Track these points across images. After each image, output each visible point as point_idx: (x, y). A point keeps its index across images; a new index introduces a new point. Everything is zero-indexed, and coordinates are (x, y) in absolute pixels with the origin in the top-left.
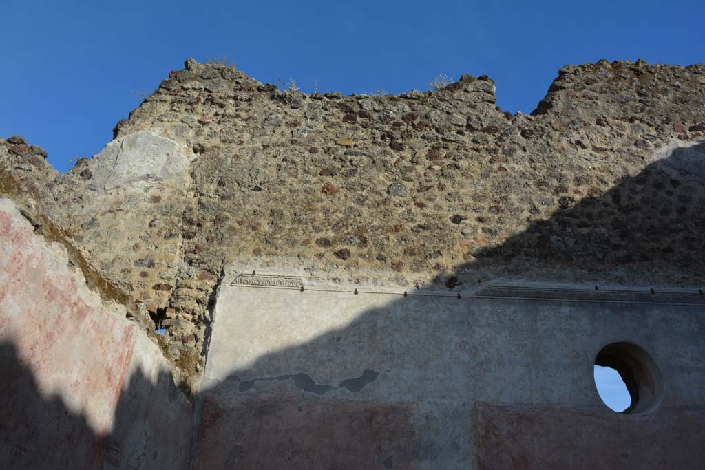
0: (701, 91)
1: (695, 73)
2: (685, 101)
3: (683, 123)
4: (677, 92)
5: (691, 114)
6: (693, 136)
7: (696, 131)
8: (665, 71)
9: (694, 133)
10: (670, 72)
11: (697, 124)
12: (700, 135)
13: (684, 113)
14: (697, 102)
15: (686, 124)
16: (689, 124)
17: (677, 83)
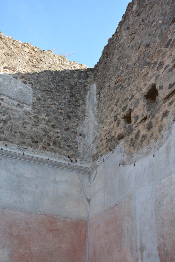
0: (22, 54)
1: (25, 46)
2: (10, 55)
3: (2, 64)
4: (9, 51)
5: (9, 61)
6: (3, 71)
7: (6, 69)
8: (9, 40)
9: (5, 69)
10: (12, 42)
11: (9, 66)
12: (7, 71)
13: (5, 60)
14: (16, 57)
15: (3, 64)
16: (5, 65)
17: (12, 47)
